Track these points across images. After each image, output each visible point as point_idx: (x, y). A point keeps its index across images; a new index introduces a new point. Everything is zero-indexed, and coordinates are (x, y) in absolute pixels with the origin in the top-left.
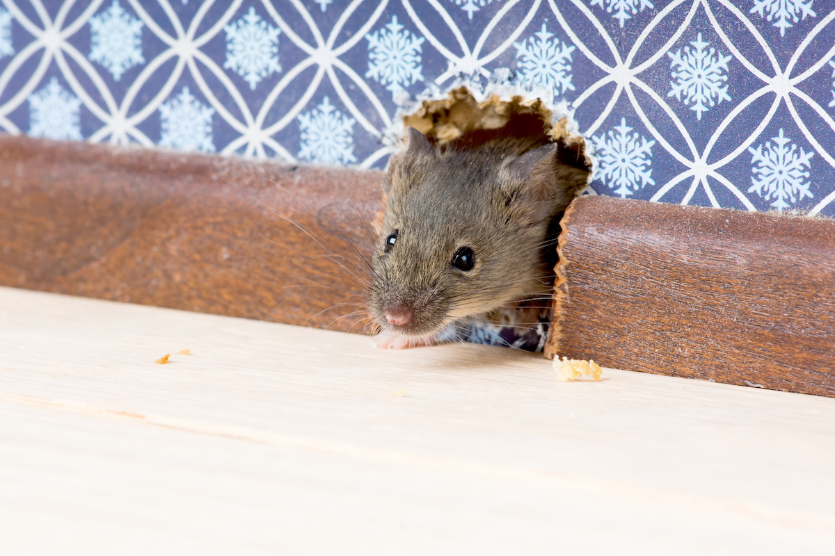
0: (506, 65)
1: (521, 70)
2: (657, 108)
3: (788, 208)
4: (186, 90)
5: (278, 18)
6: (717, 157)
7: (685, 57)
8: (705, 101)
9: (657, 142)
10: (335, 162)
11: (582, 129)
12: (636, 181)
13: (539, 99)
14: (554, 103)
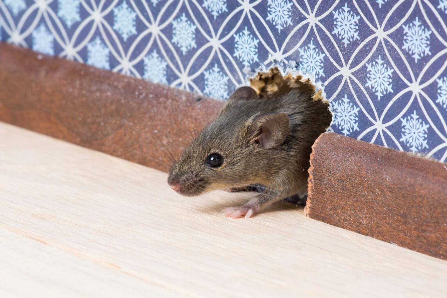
0: (294, 59)
1: (301, 62)
2: (360, 91)
3: (417, 152)
4: (155, 51)
5: (195, 20)
6: (386, 121)
7: (373, 67)
8: (382, 91)
9: (361, 109)
10: (220, 98)
11: (328, 97)
12: (351, 127)
13: (308, 79)
14: (315, 82)
